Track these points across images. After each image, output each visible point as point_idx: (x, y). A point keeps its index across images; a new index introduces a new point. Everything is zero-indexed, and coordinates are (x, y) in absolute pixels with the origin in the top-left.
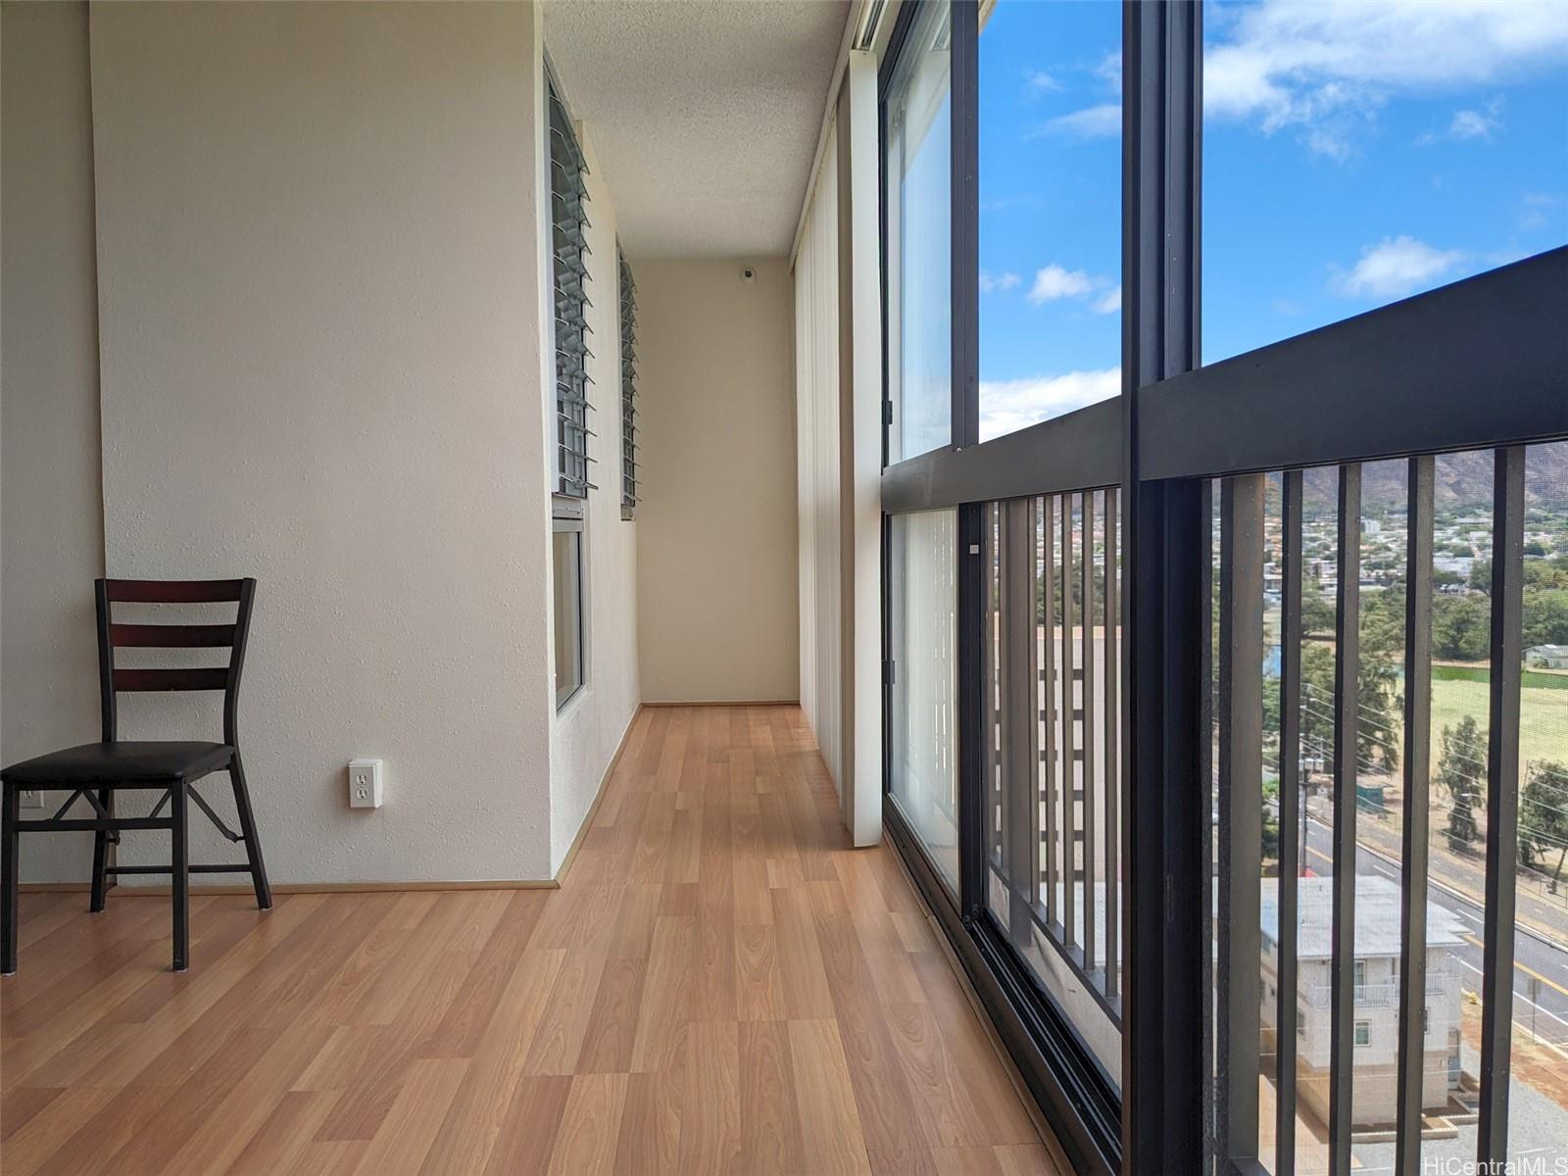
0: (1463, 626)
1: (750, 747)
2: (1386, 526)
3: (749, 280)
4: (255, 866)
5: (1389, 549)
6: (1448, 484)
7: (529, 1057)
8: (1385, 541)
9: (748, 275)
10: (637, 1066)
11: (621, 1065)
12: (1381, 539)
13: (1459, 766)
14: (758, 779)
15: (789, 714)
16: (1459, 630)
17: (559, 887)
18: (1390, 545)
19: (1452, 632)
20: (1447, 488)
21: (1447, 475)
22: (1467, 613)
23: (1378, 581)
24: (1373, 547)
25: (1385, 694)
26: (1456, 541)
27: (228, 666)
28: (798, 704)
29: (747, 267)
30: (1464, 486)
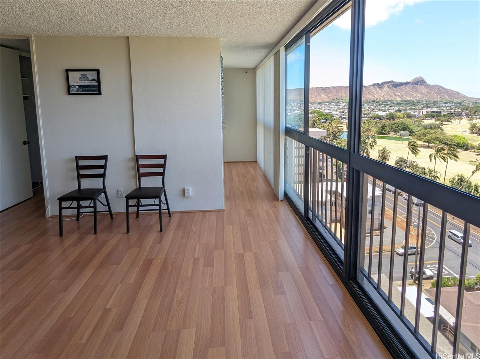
0: (384, 127)
1: (250, 174)
2: (368, 105)
3: (246, 73)
4: (168, 209)
5: (369, 110)
6: (382, 96)
7: (234, 249)
8: (368, 108)
9: (246, 72)
10: (254, 251)
11: (251, 251)
12: (367, 108)
13: (382, 158)
14: (254, 182)
15: (255, 163)
16: (383, 128)
17: (225, 211)
18: (369, 109)
19: (381, 129)
20: (381, 97)
21: (381, 94)
22: (385, 124)
23: (366, 117)
24: (365, 110)
25: (367, 142)
26: (383, 108)
27: (163, 172)
28: (256, 162)
29: (246, 70)
30: (385, 96)
